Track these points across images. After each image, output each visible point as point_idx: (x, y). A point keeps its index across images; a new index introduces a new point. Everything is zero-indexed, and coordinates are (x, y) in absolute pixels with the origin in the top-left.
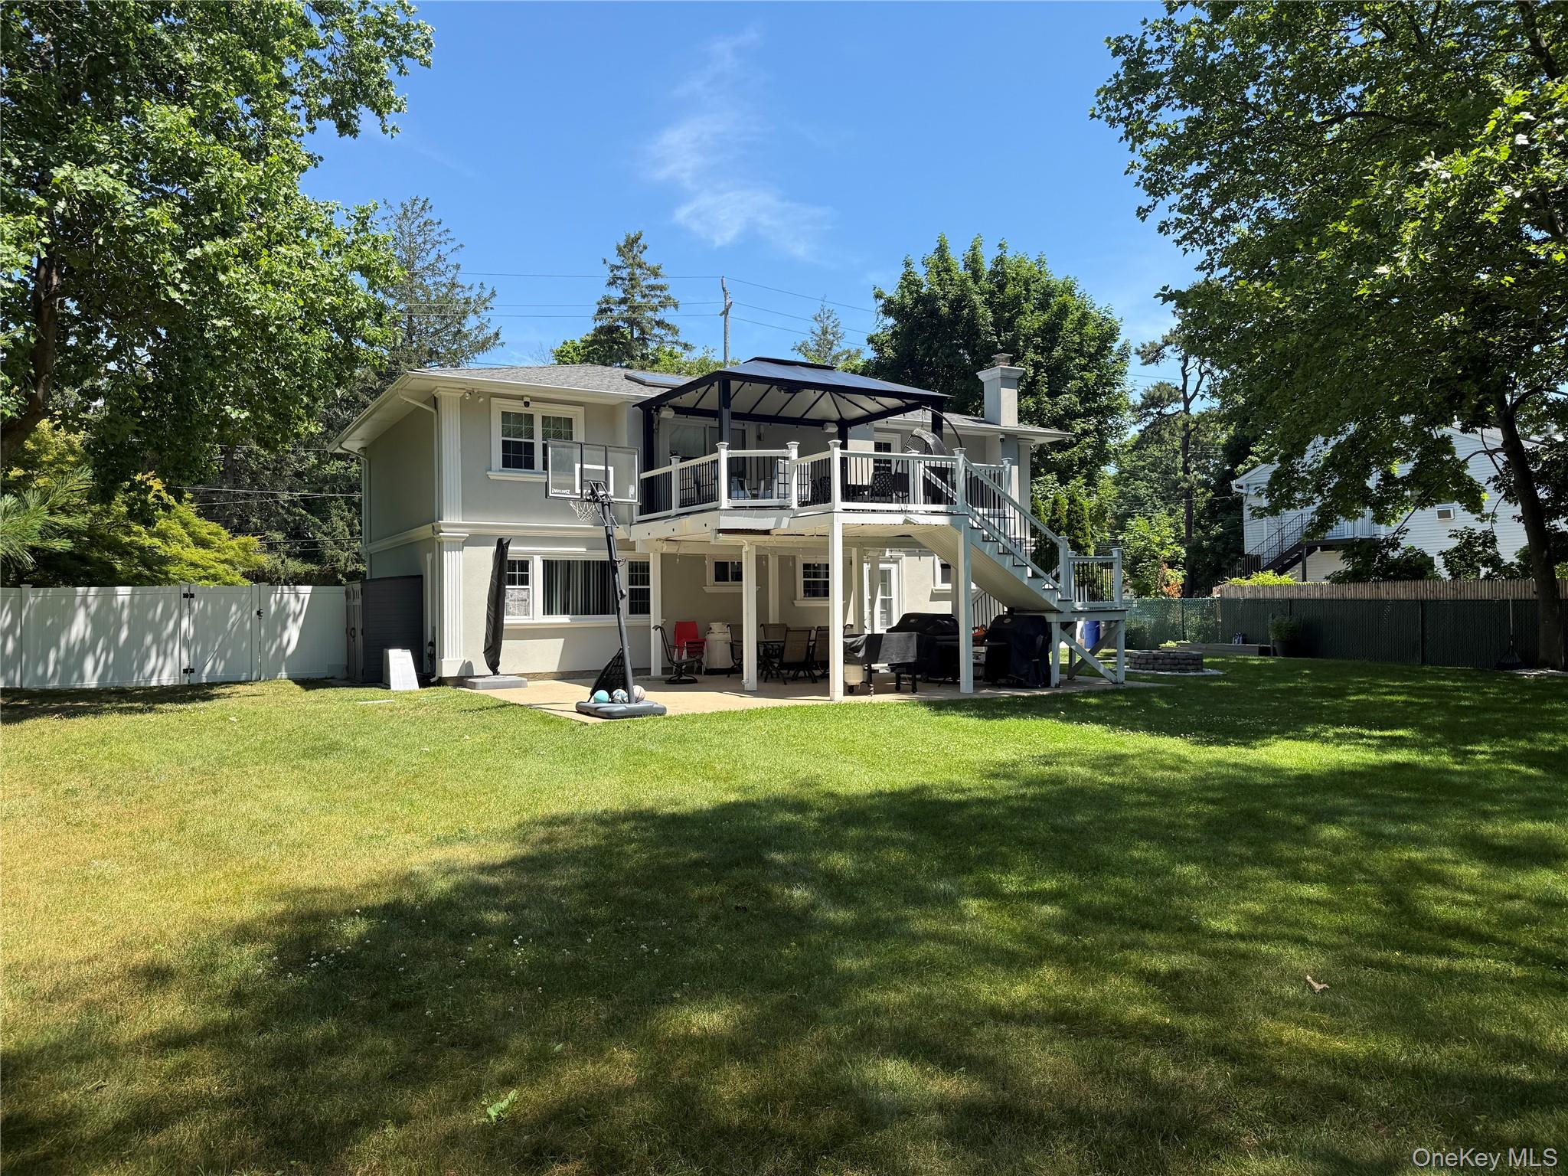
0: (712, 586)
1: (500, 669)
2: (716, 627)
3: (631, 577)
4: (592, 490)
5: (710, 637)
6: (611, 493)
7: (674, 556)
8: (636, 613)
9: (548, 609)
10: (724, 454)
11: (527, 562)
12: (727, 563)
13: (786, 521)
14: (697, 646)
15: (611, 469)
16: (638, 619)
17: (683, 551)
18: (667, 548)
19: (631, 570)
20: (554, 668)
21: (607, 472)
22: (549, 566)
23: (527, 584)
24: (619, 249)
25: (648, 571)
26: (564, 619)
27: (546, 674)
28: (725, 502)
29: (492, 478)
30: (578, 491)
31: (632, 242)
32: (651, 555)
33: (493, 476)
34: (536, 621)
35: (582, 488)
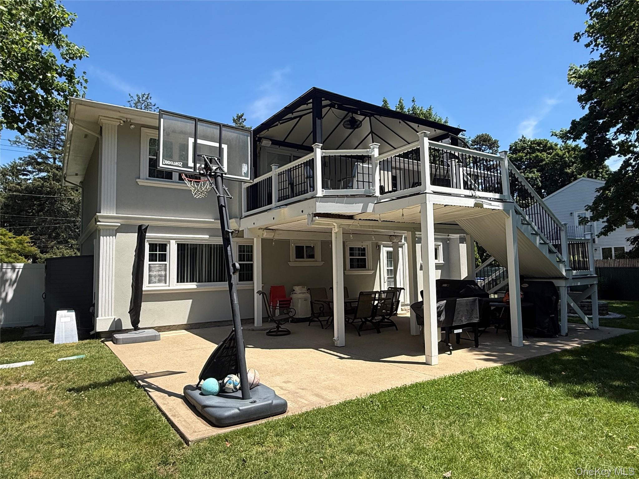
0: (294, 262)
1: (140, 326)
2: (297, 289)
3: (240, 256)
4: (206, 165)
5: (294, 296)
6: (225, 169)
7: (271, 240)
8: (243, 280)
9: (181, 279)
10: (319, 153)
11: (165, 245)
12: (303, 247)
13: (371, 207)
14: (286, 304)
15: (225, 147)
16: (245, 285)
17: (277, 237)
18: (266, 235)
19: (240, 251)
20: (184, 321)
21: (220, 149)
22: (181, 247)
23: (165, 261)
24: (234, 120)
25: (252, 251)
26: (192, 286)
27: (179, 325)
28: (320, 192)
29: (140, 184)
30: (191, 164)
31: (240, 117)
32: (255, 239)
33: (141, 182)
34: (170, 288)
35: (195, 162)
